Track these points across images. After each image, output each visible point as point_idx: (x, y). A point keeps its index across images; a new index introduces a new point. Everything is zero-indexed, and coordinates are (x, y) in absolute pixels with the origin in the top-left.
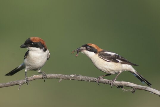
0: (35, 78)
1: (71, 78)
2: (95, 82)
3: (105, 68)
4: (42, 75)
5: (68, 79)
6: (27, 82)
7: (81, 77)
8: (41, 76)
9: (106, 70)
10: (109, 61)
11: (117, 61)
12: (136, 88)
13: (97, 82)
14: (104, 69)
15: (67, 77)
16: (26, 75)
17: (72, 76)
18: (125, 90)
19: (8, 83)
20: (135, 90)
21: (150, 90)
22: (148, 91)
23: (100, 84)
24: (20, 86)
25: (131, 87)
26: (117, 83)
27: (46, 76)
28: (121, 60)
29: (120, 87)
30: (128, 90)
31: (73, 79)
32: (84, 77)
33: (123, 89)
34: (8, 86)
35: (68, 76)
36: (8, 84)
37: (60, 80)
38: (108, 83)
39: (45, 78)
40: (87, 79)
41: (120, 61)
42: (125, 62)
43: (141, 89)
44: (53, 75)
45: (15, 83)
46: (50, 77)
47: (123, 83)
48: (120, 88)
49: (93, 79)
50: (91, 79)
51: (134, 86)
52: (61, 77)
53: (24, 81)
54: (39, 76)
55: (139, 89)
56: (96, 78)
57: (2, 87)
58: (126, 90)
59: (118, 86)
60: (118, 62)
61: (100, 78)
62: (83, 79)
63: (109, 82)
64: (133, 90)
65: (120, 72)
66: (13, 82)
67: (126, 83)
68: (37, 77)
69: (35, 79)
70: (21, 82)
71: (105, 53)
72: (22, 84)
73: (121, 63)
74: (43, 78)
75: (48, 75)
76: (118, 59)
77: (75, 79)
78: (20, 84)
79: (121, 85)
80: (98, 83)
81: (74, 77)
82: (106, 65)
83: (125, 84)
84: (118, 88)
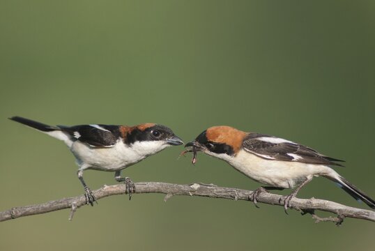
0: (108, 192)
1: (193, 191)
2: (249, 200)
4: (125, 186)
5: (186, 194)
6: (91, 201)
7: (215, 190)
8: (122, 187)
12: (345, 213)
13: (253, 201)
15: (182, 189)
17: (196, 186)
18: (318, 218)
19: (46, 205)
20: (342, 219)
22: (373, 221)
23: (259, 205)
24: (74, 211)
25: (333, 212)
26: (300, 204)
27: (134, 187)
29: (308, 211)
30: (327, 219)
31: (196, 193)
32: (222, 189)
33: (315, 216)
34: (45, 212)
35: (184, 188)
36: (44, 206)
37: (168, 196)
38: (279, 204)
39: (131, 191)
40: (230, 193)
41: (296, 157)
43: (357, 217)
44: (151, 185)
45: (62, 204)
46: (143, 189)
47: (315, 202)
48: (308, 214)
49: (243, 194)
50: (240, 194)
51: (339, 210)
52: (168, 190)
53: (83, 199)
54: (118, 188)
55: (352, 217)
56: (251, 192)
57: (31, 214)
58: (322, 219)
59: (303, 210)
61: (260, 192)
62: (219, 194)
63: (280, 200)
64: (338, 220)
65: (309, 178)
66: (58, 203)
67: (322, 201)
68: (112, 190)
69: (108, 195)
70: (75, 203)
71: (259, 141)
72: (78, 207)
73: (299, 161)
74: (126, 193)
75: (139, 186)
76: (292, 152)
77: (203, 194)
78: (73, 208)
79: (310, 207)
80: (255, 202)
81: (199, 189)
83: (320, 205)
84: (303, 214)
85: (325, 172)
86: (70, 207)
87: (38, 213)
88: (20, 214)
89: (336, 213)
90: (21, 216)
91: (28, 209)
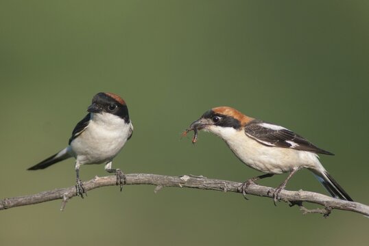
0: (99, 183)
1: (183, 183)
2: (238, 191)
3: (260, 162)
4: (116, 177)
5: (176, 185)
6: (82, 192)
7: (205, 181)
8: (113, 179)
9: (261, 165)
10: (270, 144)
11: (287, 143)
12: (333, 205)
13: (242, 192)
14: (258, 163)
15: (173, 180)
16: (78, 176)
17: (186, 178)
18: (306, 210)
19: (38, 196)
20: (329, 210)
21: (364, 211)
22: (360, 213)
23: (247, 196)
24: (66, 202)
25: (321, 204)
26: (288, 195)
27: (125, 179)
28: (296, 141)
29: (296, 203)
30: (314, 210)
31: (186, 185)
32: (212, 181)
33: (303, 208)
34: (37, 203)
35: (174, 179)
36: (36, 197)
37: (158, 188)
38: (267, 195)
39: (122, 183)
40: (219, 185)
41: (293, 144)
42: (304, 147)
43: (345, 209)
44: (142, 177)
45: (54, 195)
46: (133, 181)
47: (303, 194)
48: (296, 206)
49: (233, 186)
50: (229, 185)
51: (327, 202)
52: (159, 182)
53: (74, 190)
54: (109, 180)
55: (339, 208)
56: (240, 184)
57: (23, 205)
58: (309, 211)
59: (291, 202)
60: (288, 146)
61: (249, 184)
62: (209, 185)
63: (269, 192)
64: (325, 211)
65: (295, 168)
66: (50, 193)
67: (309, 194)
68: (103, 181)
69: (99, 186)
70: (66, 193)
71: (260, 127)
72: (70, 198)
73: (296, 148)
74: (117, 184)
75: (130, 178)
76: (290, 139)
77: (193, 186)
78: (65, 199)
79: (297, 198)
80: (244, 194)
81: (189, 181)
82: (264, 154)
83: (307, 197)
84: (291, 206)
85: (313, 164)
86: (62, 198)
87: (30, 204)
88: (12, 204)
89: (323, 205)
90: (14, 206)
91: (20, 200)
